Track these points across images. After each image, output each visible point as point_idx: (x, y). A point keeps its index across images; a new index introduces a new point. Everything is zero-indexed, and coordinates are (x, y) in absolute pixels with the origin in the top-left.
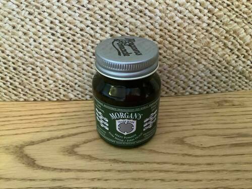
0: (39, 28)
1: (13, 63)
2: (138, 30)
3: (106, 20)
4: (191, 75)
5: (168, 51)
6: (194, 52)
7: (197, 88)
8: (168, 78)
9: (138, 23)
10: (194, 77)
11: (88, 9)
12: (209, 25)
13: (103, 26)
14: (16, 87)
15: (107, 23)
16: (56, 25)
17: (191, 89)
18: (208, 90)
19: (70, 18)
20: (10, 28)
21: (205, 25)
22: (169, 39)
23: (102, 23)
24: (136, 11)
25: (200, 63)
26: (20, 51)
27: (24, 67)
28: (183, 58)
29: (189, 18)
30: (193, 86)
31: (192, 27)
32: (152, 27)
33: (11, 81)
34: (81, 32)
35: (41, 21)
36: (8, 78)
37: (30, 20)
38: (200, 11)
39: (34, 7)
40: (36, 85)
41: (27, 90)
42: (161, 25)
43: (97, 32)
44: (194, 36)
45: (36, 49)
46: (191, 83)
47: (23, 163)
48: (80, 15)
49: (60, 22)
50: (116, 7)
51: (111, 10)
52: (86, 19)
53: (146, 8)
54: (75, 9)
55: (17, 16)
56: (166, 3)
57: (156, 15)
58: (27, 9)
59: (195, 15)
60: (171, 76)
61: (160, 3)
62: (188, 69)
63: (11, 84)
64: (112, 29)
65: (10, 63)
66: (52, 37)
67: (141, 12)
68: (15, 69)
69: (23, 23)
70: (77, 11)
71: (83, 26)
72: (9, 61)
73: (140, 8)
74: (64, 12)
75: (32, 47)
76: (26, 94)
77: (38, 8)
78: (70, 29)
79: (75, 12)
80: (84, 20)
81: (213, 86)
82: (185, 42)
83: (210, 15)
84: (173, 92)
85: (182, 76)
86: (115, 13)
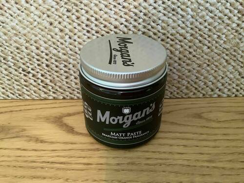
0: (75, 25)
1: (47, 60)
2: (169, 28)
3: (139, 18)
4: (219, 76)
5: (198, 50)
6: (223, 52)
7: (226, 90)
8: (197, 78)
9: (170, 21)
10: (223, 78)
11: (124, 7)
12: (238, 25)
13: (136, 24)
14: (47, 84)
15: (141, 21)
16: (92, 22)
17: (219, 91)
18: (237, 93)
19: (105, 16)
20: (47, 25)
21: (234, 25)
22: (200, 38)
23: (135, 20)
24: (169, 9)
25: (230, 64)
26: (54, 48)
27: (57, 64)
28: (213, 58)
29: (220, 18)
30: (222, 87)
31: (222, 27)
32: (183, 25)
33: (42, 78)
34: (115, 30)
35: (78, 18)
36: (39, 76)
37: (68, 17)
38: (231, 12)
39: (73, 5)
40: (67, 83)
41: (57, 88)
42: (192, 24)
43: (130, 30)
44: (224, 36)
45: (71, 46)
46: (219, 85)
47: (64, 130)
48: (116, 13)
49: (96, 20)
50: (150, 5)
51: (145, 9)
52: (121, 17)
53: (179, 7)
54: (112, 7)
55: (56, 12)
56: (197, 2)
57: (188, 14)
58: (66, 6)
59: (226, 15)
60: (199, 76)
61: (192, 3)
62: (217, 69)
63: (42, 81)
64: (145, 27)
65: (44, 60)
66: (87, 34)
67: (173, 10)
68: (47, 66)
69: (60, 20)
70: (113, 9)
71: (117, 23)
72: (43, 58)
73: (173, 6)
74: (100, 10)
75: (67, 44)
76: (56, 91)
77: (77, 5)
78: (105, 26)
79: (111, 10)
80: (119, 18)
81: (241, 88)
82: (214, 42)
83: (240, 16)
84: (201, 93)
85: (211, 76)
86: (149, 11)
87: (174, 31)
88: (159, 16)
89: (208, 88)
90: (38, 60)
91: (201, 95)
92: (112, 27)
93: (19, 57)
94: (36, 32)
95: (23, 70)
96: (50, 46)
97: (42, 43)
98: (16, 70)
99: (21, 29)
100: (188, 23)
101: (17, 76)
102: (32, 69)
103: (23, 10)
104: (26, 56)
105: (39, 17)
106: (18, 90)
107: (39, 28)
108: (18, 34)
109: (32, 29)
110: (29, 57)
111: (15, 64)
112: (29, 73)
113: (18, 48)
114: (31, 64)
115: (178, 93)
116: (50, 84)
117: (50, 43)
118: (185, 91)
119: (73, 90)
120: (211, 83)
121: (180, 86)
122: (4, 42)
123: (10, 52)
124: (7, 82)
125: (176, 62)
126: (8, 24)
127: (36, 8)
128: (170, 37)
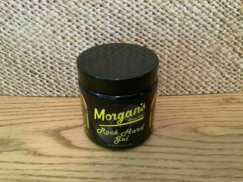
87: (163, 38)
88: (150, 25)
89: (193, 86)
90: (43, 63)
91: (187, 93)
92: (108, 35)
93: (27, 60)
94: (41, 38)
95: (31, 72)
96: (54, 51)
97: (46, 48)
98: (24, 71)
99: (28, 36)
100: (176, 31)
101: (26, 77)
102: (38, 71)
103: (29, 19)
104: (33, 59)
105: (44, 26)
106: (27, 88)
107: (44, 36)
108: (26, 40)
109: (38, 37)
110: (35, 60)
111: (23, 66)
112: (36, 74)
113: (25, 53)
114: (37, 66)
115: (167, 91)
116: (54, 83)
117: (54, 48)
118: (173, 89)
119: (75, 89)
120: (196, 82)
121: (169, 85)
122: (13, 47)
123: (18, 56)
124: (16, 81)
125: (165, 64)
126: (16, 32)
127: (41, 19)
128: (160, 43)
